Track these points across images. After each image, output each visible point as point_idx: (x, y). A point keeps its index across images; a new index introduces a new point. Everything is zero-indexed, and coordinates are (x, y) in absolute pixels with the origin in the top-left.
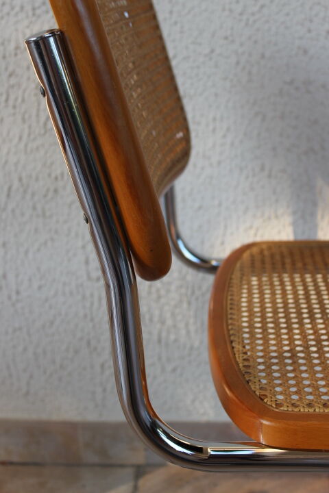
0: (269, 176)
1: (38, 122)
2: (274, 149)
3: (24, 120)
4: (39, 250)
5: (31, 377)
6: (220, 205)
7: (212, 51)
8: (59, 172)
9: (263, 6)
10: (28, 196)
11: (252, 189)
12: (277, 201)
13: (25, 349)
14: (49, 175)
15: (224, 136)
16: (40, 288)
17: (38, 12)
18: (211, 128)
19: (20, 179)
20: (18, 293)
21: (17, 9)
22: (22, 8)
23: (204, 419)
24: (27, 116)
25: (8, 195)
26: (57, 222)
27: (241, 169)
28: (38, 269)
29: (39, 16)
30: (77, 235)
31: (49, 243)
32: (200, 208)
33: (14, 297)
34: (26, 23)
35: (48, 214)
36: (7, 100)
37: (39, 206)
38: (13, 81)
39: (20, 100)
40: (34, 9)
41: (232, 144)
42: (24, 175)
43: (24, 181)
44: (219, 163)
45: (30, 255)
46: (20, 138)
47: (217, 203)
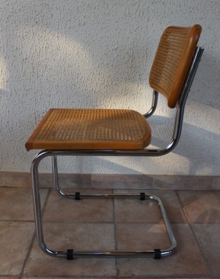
1: (22, 72)
3: (17, 71)
5: (15, 157)
6: (79, 101)
7: (78, 53)
9: (93, 40)
10: (17, 96)
13: (14, 147)
14: (25, 89)
16: (19, 126)
18: (77, 76)
19: (15, 90)
20: (12, 128)
21: (18, 36)
22: (19, 36)
25: (11, 96)
26: (26, 105)
28: (19, 120)
31: (23, 111)
33: (11, 130)
34: (20, 41)
35: (23, 102)
36: (12, 65)
37: (21, 100)
38: (15, 59)
39: (16, 65)
42: (16, 89)
43: (16, 91)
45: (17, 116)
46: (16, 77)
47: (78, 100)
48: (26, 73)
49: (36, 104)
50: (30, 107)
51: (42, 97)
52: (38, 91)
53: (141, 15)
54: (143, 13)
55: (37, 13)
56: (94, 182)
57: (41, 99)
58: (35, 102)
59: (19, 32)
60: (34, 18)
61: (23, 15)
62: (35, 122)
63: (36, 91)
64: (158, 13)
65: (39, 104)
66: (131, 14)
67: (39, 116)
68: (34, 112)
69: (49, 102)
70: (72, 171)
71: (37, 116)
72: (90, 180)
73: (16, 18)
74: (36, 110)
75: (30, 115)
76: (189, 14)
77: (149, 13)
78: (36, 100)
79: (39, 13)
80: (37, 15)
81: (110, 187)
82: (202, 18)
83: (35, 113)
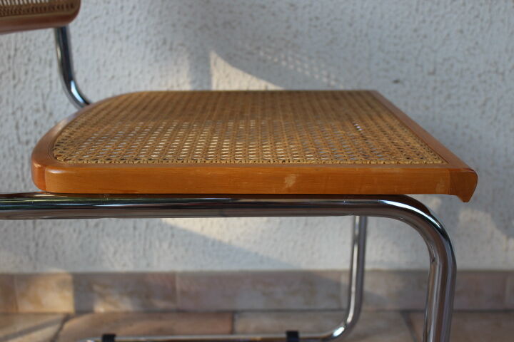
0: (171, 49)
2: (174, 25)
6: (130, 75)
11: (157, 61)
12: (178, 71)
15: (131, 14)
18: (119, 6)
23: (125, 269)
27: (147, 43)
30: (7, 102)
32: (113, 77)
41: (138, 21)
44: (128, 37)
47: (127, 73)
49: (15, 86)
51: (30, 67)
52: (19, 53)
56: (183, 293)
57: (26, 73)
58: (12, 83)
62: (15, 137)
63: (12, 53)
65: (23, 88)
67: (26, 119)
68: (10, 111)
69: (51, 82)
70: (124, 265)
71: (22, 122)
72: (174, 289)
74: (16, 106)
78: (14, 77)
81: (226, 305)
83: (14, 113)
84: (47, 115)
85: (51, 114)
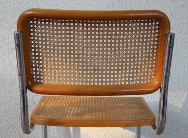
1: (8, 61)
3: (4, 61)
4: (6, 103)
8: (14, 78)
10: (4, 85)
14: (11, 79)
16: (5, 116)
17: (11, 28)
21: (5, 27)
22: (6, 27)
24: (5, 60)
26: (13, 94)
28: (5, 110)
29: (11, 30)
31: (9, 101)
34: (7, 31)
35: (10, 91)
37: (7, 89)
39: (3, 55)
40: (10, 27)
42: (2, 79)
43: (3, 80)
45: (3, 105)
46: (2, 67)
48: (12, 63)
50: (16, 97)
53: (124, 4)
54: (126, 2)
55: (23, 4)
59: (5, 22)
60: (20, 10)
61: (10, 7)
64: (140, 2)
66: (114, 4)
73: (4, 10)
75: (16, 105)
76: (171, 2)
77: (131, 2)
79: (25, 5)
80: (23, 6)
82: (183, 6)
84: (33, 103)
85: (34, 103)
